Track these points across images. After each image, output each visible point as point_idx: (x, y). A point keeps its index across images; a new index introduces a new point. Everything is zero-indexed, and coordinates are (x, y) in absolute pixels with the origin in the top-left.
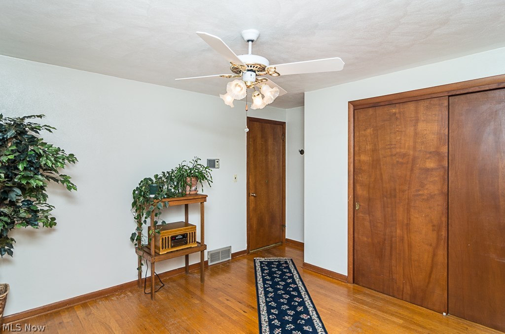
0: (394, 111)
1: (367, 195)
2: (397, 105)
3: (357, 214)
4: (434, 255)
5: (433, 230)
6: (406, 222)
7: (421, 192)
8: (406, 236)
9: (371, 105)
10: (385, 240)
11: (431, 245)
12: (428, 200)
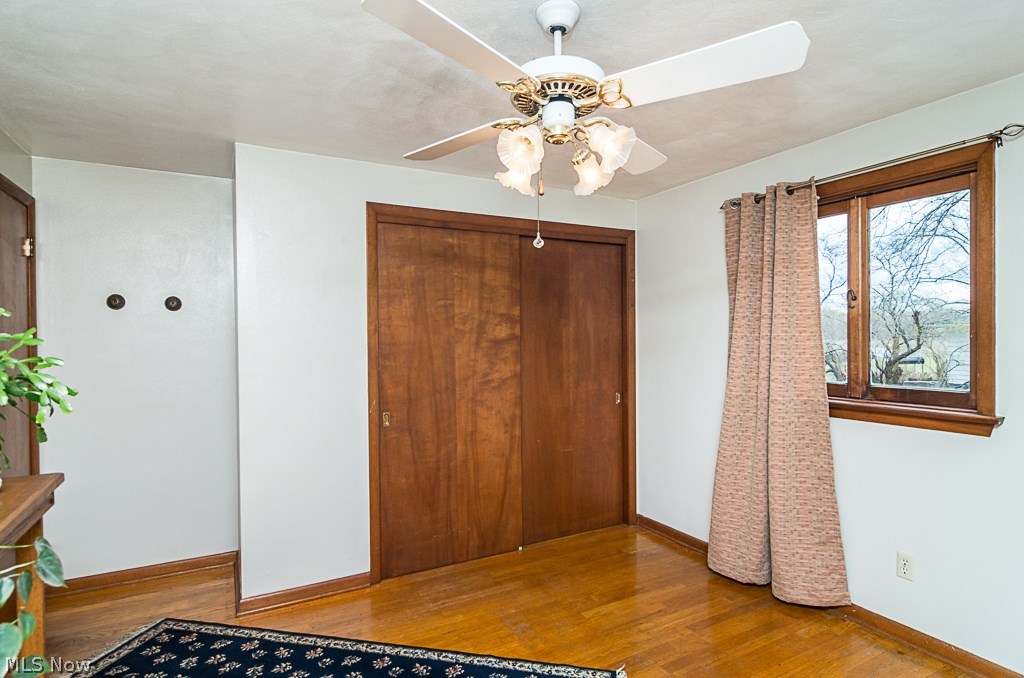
0: (450, 240)
1: (406, 395)
2: (455, 232)
3: (385, 436)
4: (508, 467)
5: (506, 432)
6: (470, 429)
7: (489, 378)
8: (470, 453)
9: (412, 221)
10: (438, 470)
11: (503, 456)
12: (499, 387)
